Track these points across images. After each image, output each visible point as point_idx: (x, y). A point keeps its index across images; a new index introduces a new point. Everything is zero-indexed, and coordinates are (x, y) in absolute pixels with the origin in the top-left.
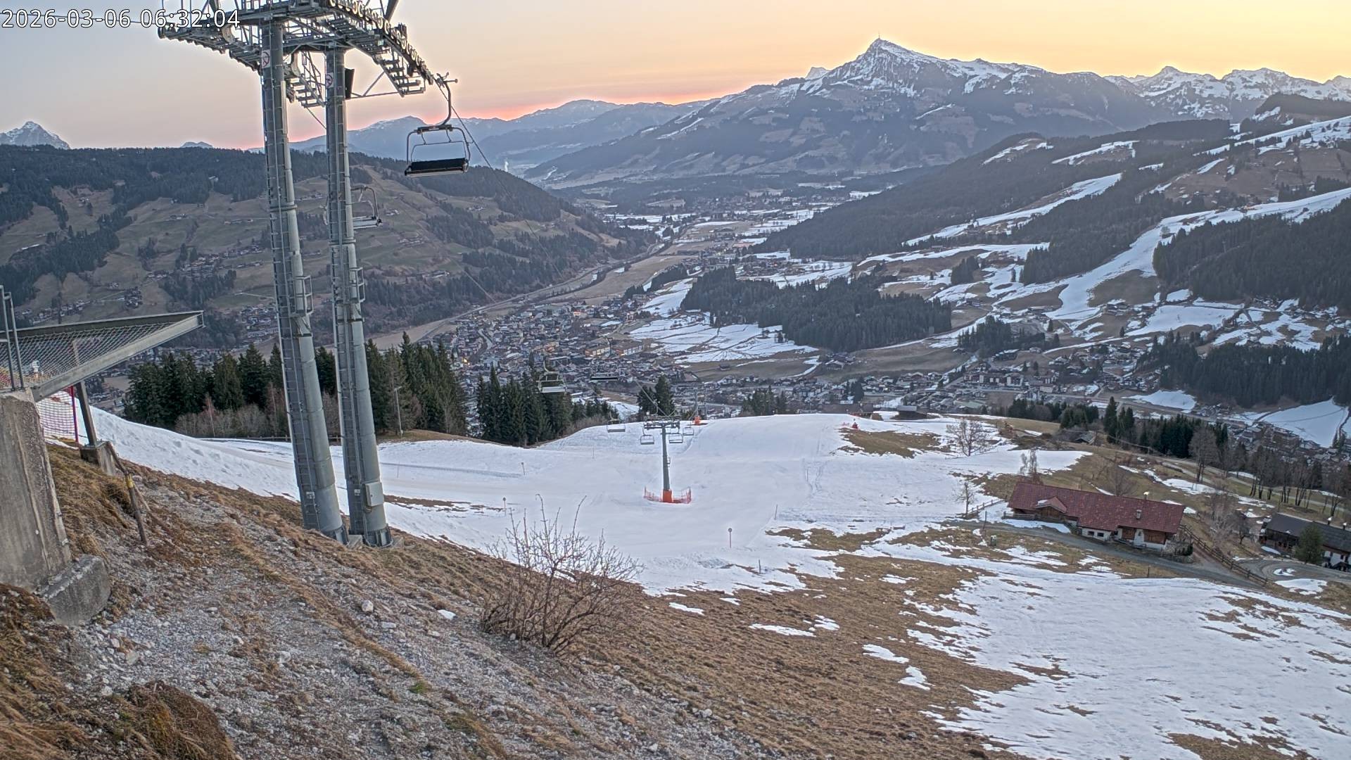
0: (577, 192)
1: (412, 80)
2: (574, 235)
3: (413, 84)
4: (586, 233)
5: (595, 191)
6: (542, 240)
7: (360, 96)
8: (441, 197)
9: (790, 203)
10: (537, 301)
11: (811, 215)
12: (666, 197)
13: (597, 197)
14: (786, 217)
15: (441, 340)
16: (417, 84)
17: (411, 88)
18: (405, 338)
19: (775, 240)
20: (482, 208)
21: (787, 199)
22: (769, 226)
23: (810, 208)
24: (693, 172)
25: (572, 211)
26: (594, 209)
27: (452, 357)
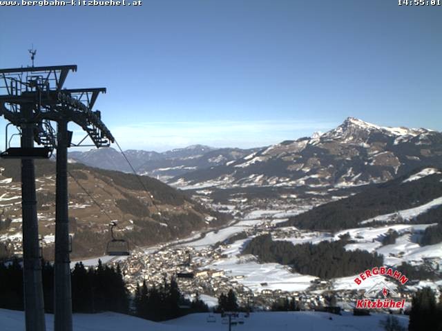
0: (193, 192)
1: (103, 140)
2: (190, 213)
3: (103, 142)
4: (196, 213)
5: (202, 192)
6: (174, 216)
7: (75, 146)
8: (124, 190)
9: (301, 202)
10: (170, 246)
11: (311, 207)
12: (239, 196)
13: (204, 195)
14: (298, 209)
15: (118, 264)
16: (106, 142)
17: (103, 144)
18: (100, 262)
19: (292, 221)
20: (144, 196)
21: (299, 200)
22: (289, 213)
23: (311, 204)
24: (253, 184)
25: (191, 201)
26: (202, 201)
27: (124, 273)
